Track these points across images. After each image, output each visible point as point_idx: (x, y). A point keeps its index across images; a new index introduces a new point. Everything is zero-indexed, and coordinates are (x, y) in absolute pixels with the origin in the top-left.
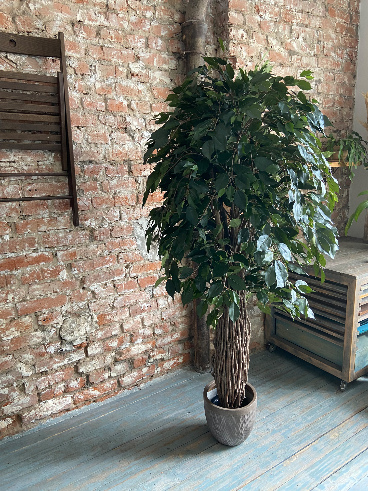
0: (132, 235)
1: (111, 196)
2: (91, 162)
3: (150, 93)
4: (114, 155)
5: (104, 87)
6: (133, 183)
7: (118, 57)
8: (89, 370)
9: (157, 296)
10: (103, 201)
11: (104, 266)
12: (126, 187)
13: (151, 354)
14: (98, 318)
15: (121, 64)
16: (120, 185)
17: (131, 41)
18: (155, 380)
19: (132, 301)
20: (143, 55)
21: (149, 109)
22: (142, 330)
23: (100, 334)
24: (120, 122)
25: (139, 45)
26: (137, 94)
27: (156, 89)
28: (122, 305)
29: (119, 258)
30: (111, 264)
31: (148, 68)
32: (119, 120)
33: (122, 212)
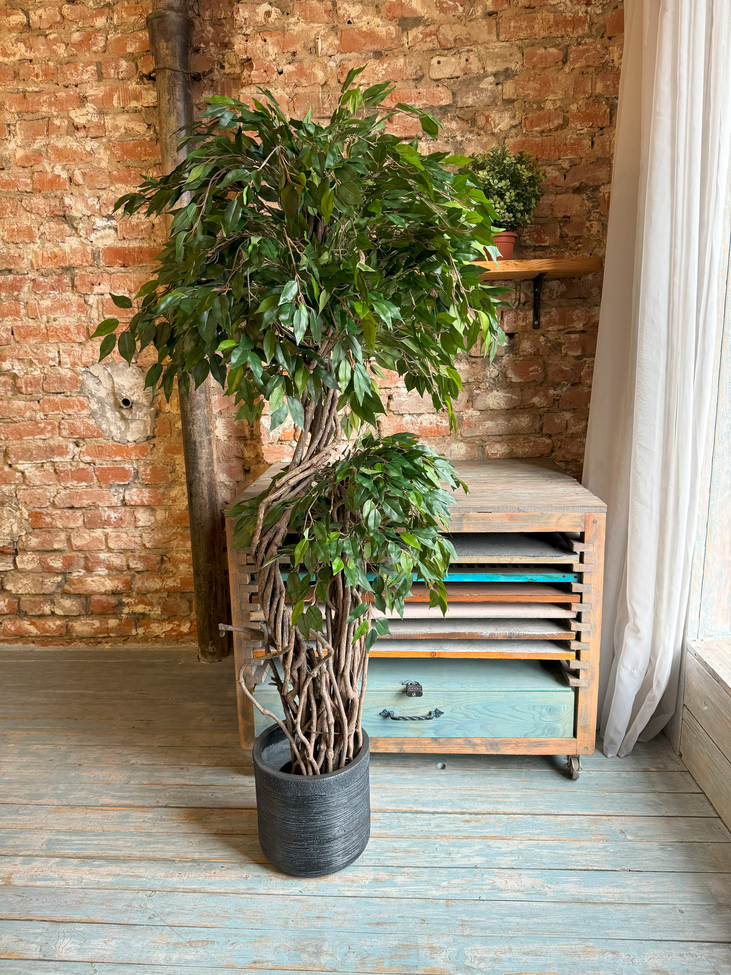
0: (79, 392)
1: (43, 326)
2: (10, 271)
3: (109, 153)
4: (45, 260)
5: (29, 154)
6: (80, 306)
7: (50, 104)
8: (20, 592)
9: (133, 503)
10: (29, 333)
11: (37, 437)
12: (68, 312)
13: (124, 600)
14: (29, 515)
15: (55, 114)
16: (58, 308)
17: (72, 74)
18: (132, 646)
19: (85, 502)
20: (94, 93)
21: (108, 180)
22: (107, 555)
23: (34, 542)
24: (55, 206)
25: (85, 77)
26: (84, 158)
27: (119, 145)
28: (68, 505)
29: (62, 427)
30: (48, 435)
31: (101, 113)
32: (53, 204)
33: (61, 352)
